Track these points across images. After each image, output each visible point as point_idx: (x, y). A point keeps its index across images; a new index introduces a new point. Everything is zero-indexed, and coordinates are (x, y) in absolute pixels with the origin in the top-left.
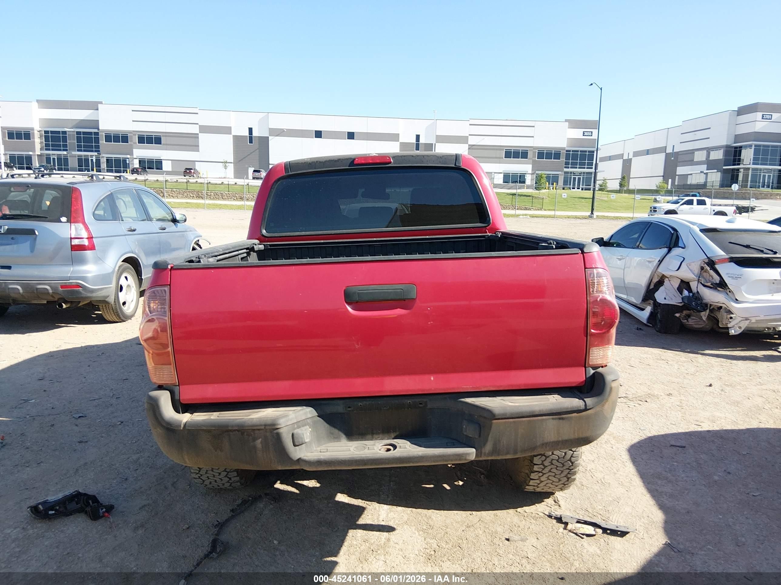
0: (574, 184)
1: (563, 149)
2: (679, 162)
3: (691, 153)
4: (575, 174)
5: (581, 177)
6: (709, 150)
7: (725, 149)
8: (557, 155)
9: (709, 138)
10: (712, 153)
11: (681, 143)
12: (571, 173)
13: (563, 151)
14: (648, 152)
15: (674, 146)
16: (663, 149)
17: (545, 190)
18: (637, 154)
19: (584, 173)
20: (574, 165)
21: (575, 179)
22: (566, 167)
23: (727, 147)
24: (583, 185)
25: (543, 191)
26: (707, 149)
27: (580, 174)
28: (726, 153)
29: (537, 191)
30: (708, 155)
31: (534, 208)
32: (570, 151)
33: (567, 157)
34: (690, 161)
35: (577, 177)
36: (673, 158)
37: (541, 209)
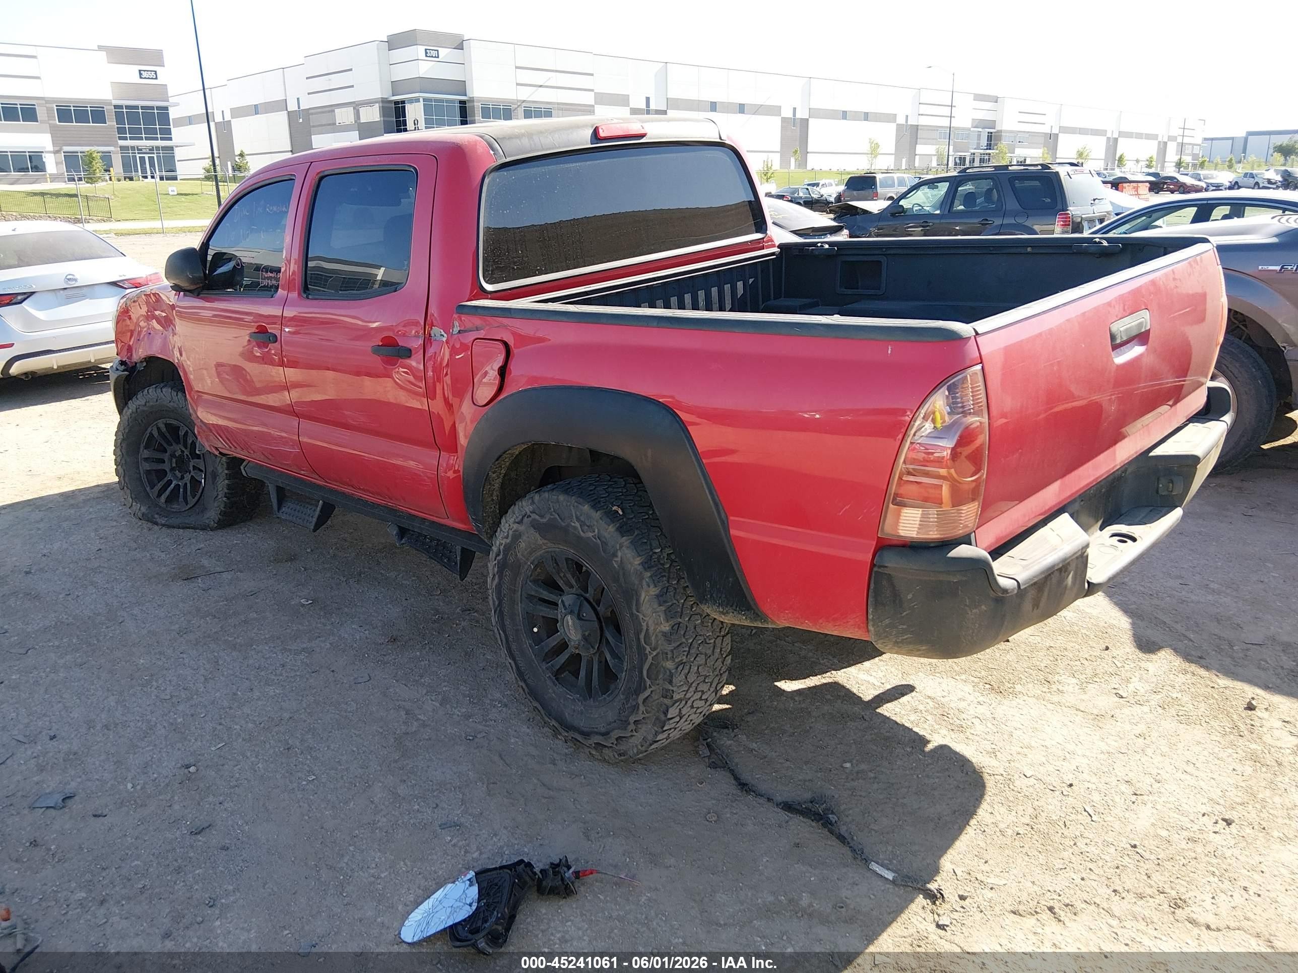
0: (144, 170)
1: (109, 103)
2: (314, 126)
3: (329, 112)
4: (141, 150)
5: (155, 156)
6: (356, 106)
7: (381, 105)
8: (98, 115)
9: (352, 86)
10: (362, 111)
11: (309, 94)
12: (133, 148)
13: (109, 107)
14: (256, 110)
15: (298, 99)
16: (282, 105)
17: (104, 183)
18: (238, 112)
19: (158, 148)
20: (136, 134)
21: (142, 160)
22: (120, 138)
23: (384, 101)
24: (160, 171)
25: (100, 185)
26: (354, 105)
27: (150, 150)
28: (384, 112)
29: (89, 185)
30: (357, 115)
31: (95, 218)
32: (121, 107)
33: (119, 117)
34: (329, 125)
35: (146, 156)
36: (301, 120)
37: (109, 219)
